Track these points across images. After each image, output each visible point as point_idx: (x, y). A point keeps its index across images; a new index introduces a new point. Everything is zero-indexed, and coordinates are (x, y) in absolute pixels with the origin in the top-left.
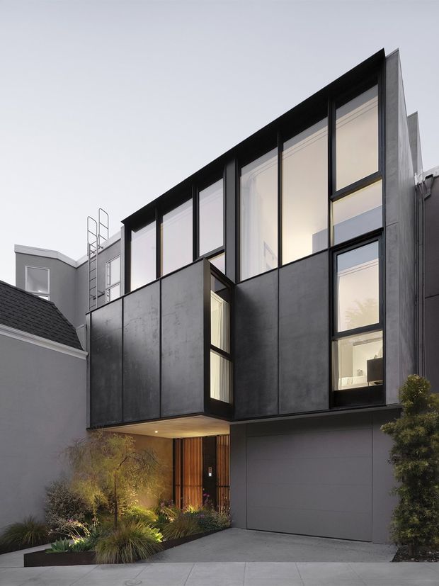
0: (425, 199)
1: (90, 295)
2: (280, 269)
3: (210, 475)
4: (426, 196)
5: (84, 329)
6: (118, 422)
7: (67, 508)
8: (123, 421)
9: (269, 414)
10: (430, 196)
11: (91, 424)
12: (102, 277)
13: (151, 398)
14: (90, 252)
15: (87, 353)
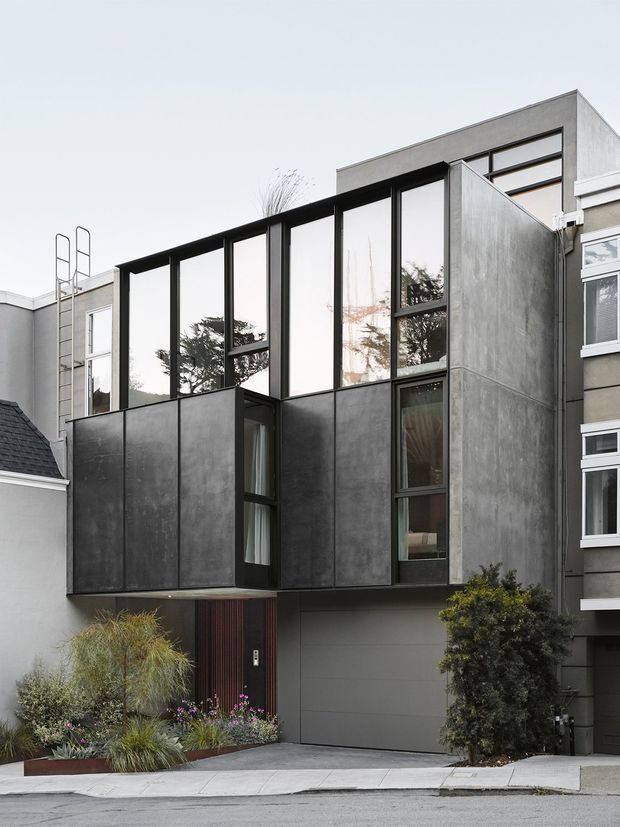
0: (566, 255)
1: (61, 365)
2: (338, 393)
3: (256, 663)
4: (568, 250)
5: (63, 444)
6: (117, 589)
7: (47, 712)
8: (125, 587)
9: (323, 585)
10: (572, 251)
11: (74, 589)
12: (80, 335)
13: (165, 560)
14: (59, 291)
15: (67, 482)
